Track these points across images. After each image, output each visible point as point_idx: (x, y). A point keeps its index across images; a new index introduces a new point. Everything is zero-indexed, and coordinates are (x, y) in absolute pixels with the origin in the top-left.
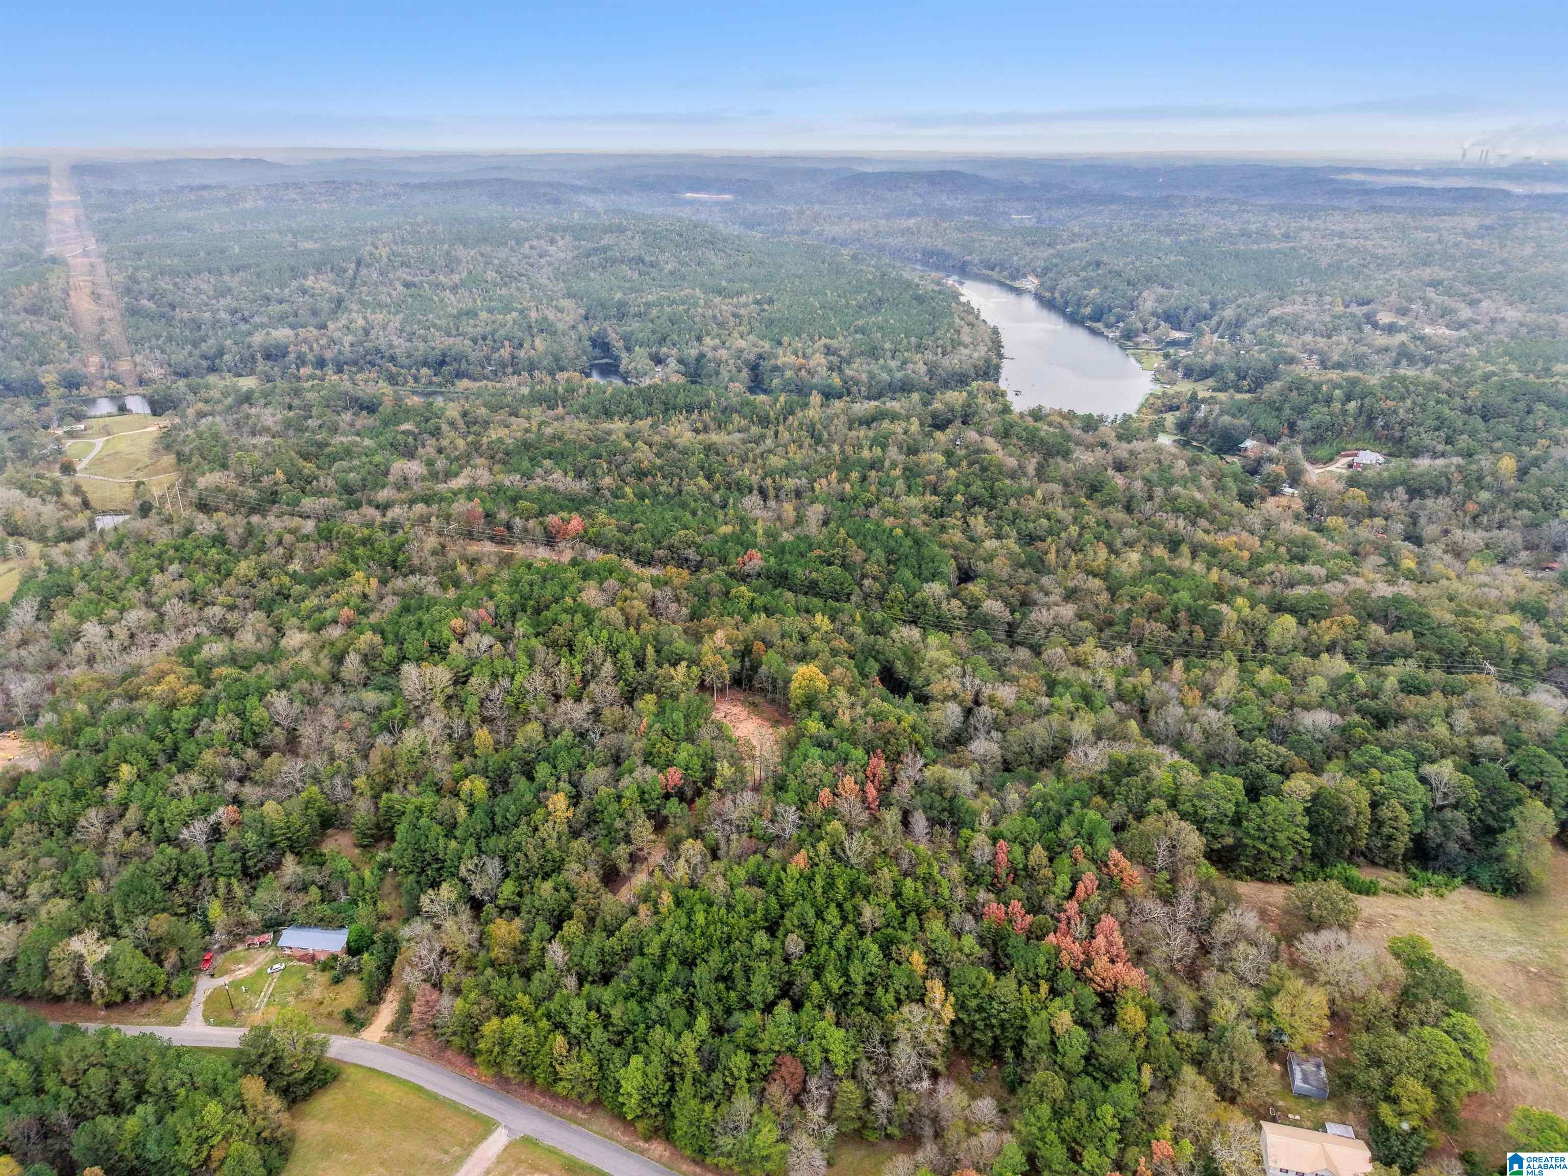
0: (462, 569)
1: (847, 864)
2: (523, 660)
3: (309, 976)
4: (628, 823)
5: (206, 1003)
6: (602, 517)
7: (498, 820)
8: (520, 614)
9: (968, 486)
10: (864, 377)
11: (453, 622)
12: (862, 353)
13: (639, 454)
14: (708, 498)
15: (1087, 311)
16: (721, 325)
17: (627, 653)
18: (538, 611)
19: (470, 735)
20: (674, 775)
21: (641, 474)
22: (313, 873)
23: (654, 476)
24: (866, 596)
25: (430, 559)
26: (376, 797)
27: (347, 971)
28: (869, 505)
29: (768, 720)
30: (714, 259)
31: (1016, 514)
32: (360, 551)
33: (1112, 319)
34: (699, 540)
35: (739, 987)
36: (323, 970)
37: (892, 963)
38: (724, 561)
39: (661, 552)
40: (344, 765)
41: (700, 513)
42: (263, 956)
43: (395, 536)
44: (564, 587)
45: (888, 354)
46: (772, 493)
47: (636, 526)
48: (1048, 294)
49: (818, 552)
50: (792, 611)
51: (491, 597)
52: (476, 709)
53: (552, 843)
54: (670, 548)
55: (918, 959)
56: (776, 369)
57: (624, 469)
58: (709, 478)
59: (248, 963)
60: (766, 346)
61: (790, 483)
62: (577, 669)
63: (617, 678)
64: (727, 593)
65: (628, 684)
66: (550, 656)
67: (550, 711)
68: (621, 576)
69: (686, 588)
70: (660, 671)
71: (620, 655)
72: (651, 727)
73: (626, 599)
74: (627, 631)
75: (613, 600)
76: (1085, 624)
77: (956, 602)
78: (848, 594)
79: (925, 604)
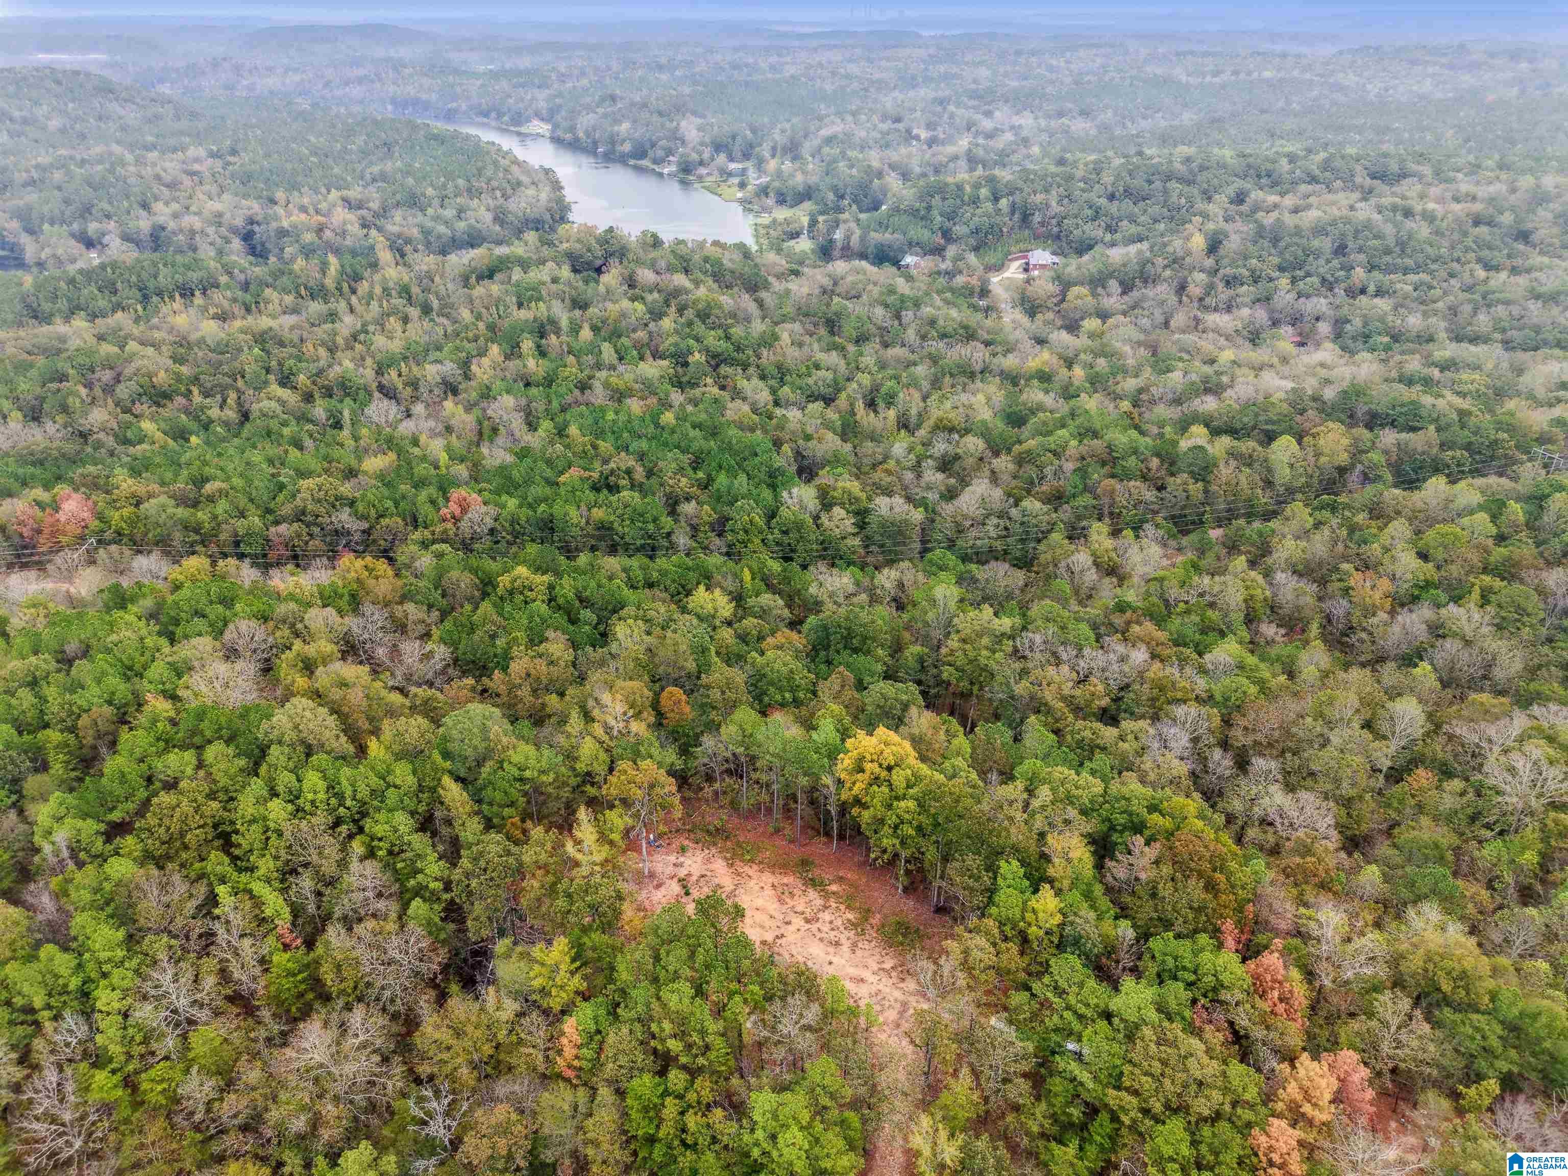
6: (125, 483)
8: (35, 782)
9: (697, 339)
10: (415, 232)
12: (398, 204)
14: (303, 418)
15: (627, 147)
16: (170, 186)
18: (85, 763)
21: (161, 396)
23: (188, 394)
24: (694, 529)
28: (583, 387)
29: (779, 866)
30: (122, 112)
31: (782, 370)
33: (660, 153)
34: (343, 491)
38: (414, 520)
39: (284, 530)
41: (308, 443)
45: (436, 202)
46: (405, 393)
47: (209, 488)
48: (568, 136)
49: (574, 472)
50: (633, 594)
54: (299, 516)
56: (282, 233)
57: (123, 392)
60: (255, 207)
61: (431, 372)
62: (273, 901)
64: (487, 585)
65: (432, 898)
66: (180, 887)
67: (253, 1075)
68: (258, 606)
69: (404, 598)
70: (529, 855)
71: (377, 826)
72: (596, 1036)
73: (308, 667)
74: (362, 750)
75: (267, 668)
76: (1034, 505)
77: (836, 511)
78: (668, 536)
79: (799, 525)
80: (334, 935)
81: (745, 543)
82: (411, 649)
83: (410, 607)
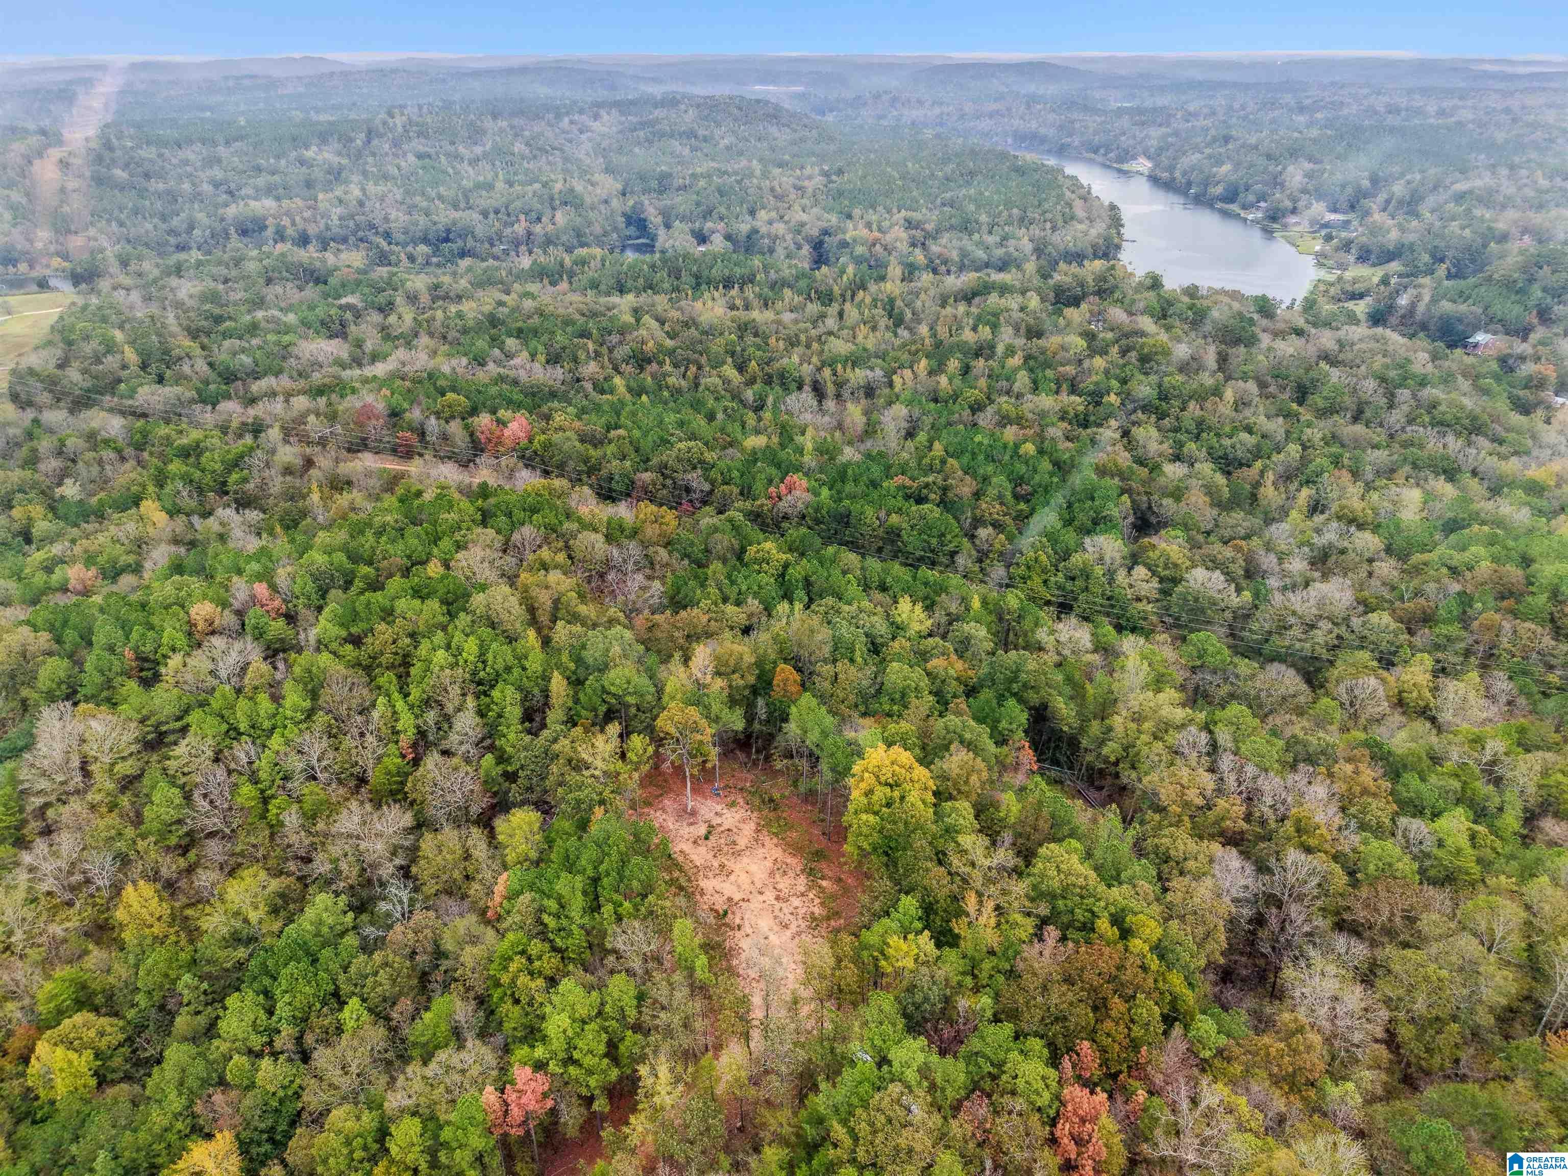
0: (316, 498)
6: (564, 418)
8: (334, 595)
9: (1124, 382)
10: (955, 255)
11: (195, 610)
12: (952, 228)
13: (643, 332)
14: (736, 396)
15: (1219, 190)
16: (779, 198)
21: (641, 360)
23: (661, 363)
24: (983, 555)
25: (277, 481)
28: (977, 408)
30: (777, 134)
31: (1201, 426)
32: (176, 467)
33: (1251, 198)
34: (710, 456)
38: (746, 493)
39: (647, 476)
41: (720, 416)
45: (985, 228)
46: (830, 389)
47: (613, 434)
48: (1165, 175)
49: (900, 480)
54: (662, 469)
56: (844, 244)
57: (621, 352)
58: (741, 368)
60: (834, 219)
61: (858, 376)
62: (407, 721)
64: (742, 552)
66: (358, 691)
69: (668, 544)
71: (495, 693)
72: (515, 896)
73: (545, 568)
75: (520, 565)
76: (1382, 619)
77: (1141, 571)
78: (953, 554)
79: (1086, 574)
80: (434, 760)
81: (1024, 579)
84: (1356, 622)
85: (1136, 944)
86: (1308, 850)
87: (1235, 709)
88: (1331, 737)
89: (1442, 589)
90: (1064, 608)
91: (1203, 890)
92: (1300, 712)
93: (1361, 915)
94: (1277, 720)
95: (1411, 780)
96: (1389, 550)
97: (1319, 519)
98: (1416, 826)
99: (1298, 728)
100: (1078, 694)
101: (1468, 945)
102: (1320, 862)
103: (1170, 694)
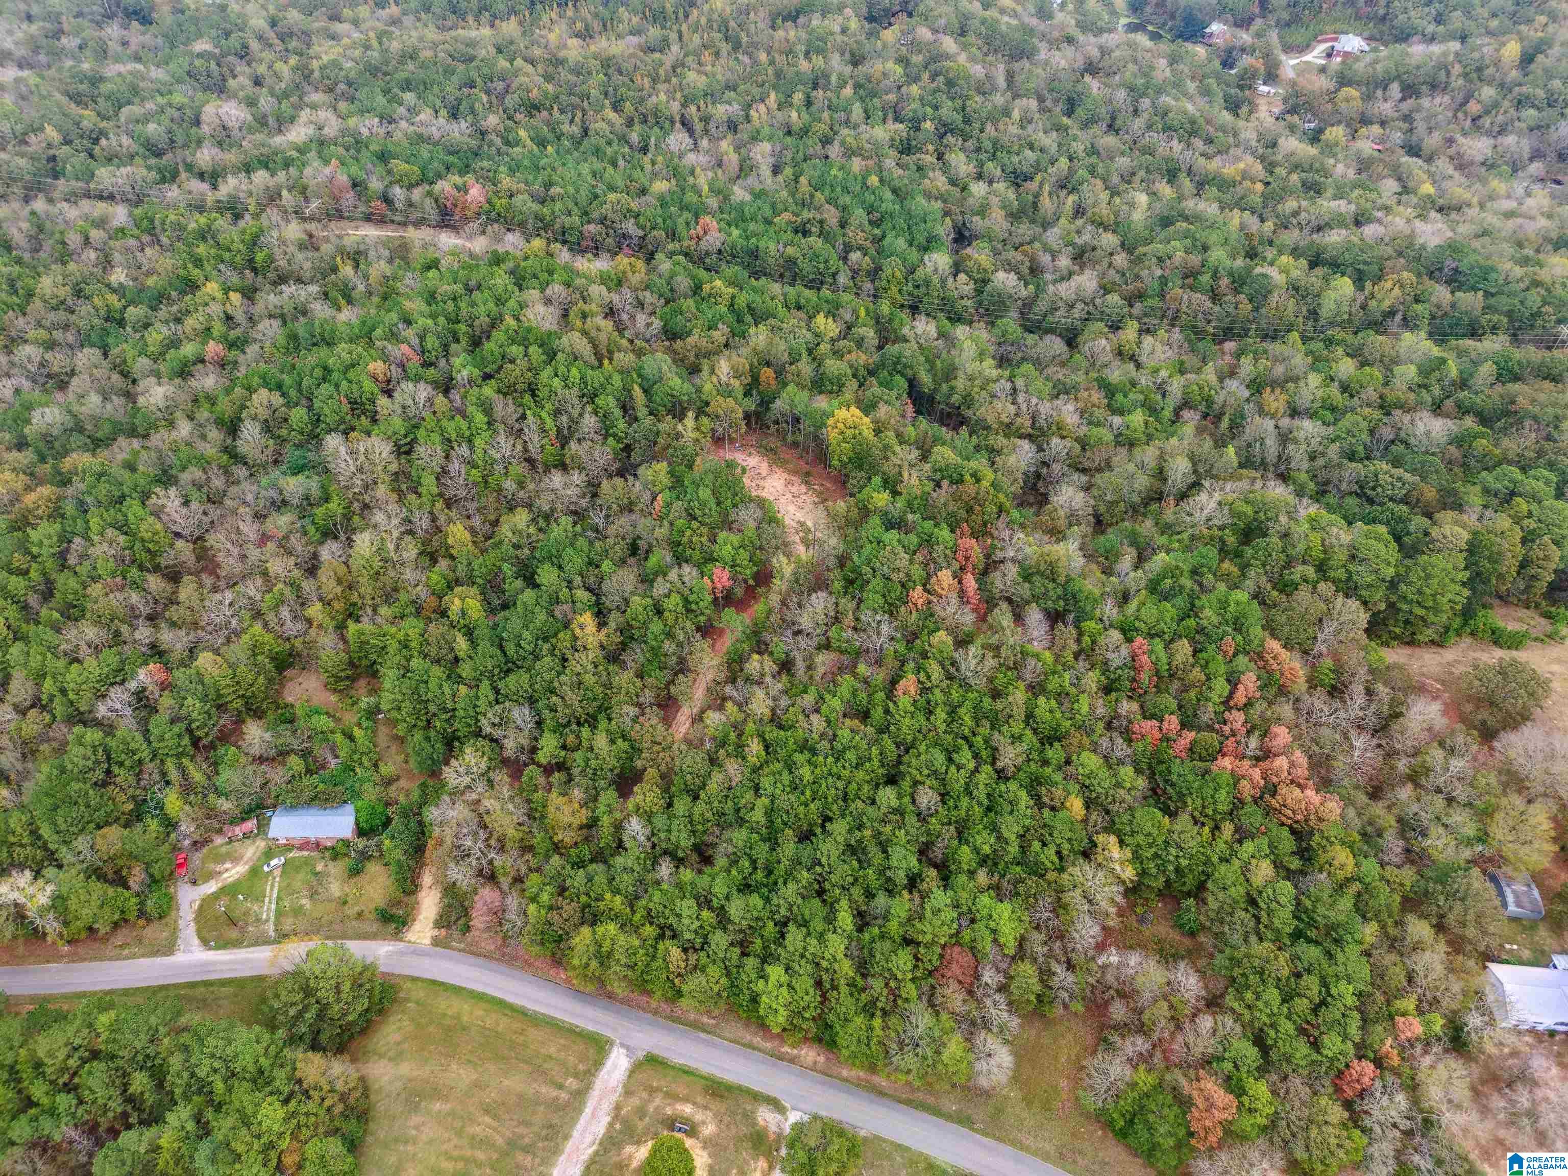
0: (347, 270)
1: (966, 686)
2: (480, 419)
3: (319, 868)
4: (680, 645)
5: (197, 920)
6: (506, 182)
7: (511, 649)
8: (454, 347)
9: (936, 108)
11: (371, 367)
13: (522, 78)
14: (623, 139)
17: (611, 399)
18: (476, 343)
19: (439, 530)
20: (722, 577)
21: (533, 108)
22: (287, 738)
23: (551, 109)
24: (855, 273)
25: (300, 256)
26: (341, 627)
27: (365, 856)
28: (826, 141)
29: (794, 472)
31: (997, 145)
32: (202, 250)
34: (634, 205)
35: (876, 862)
36: (334, 859)
37: (1046, 812)
38: (672, 235)
39: (592, 228)
40: (287, 591)
41: (621, 162)
42: (252, 851)
43: (242, 224)
44: (500, 302)
46: (698, 127)
47: (553, 191)
49: (786, 216)
50: (782, 311)
51: (408, 322)
52: (435, 490)
53: (589, 679)
54: (603, 220)
55: (1076, 805)
57: (511, 101)
58: (617, 108)
59: (236, 860)
61: (721, 111)
62: (549, 423)
63: (606, 432)
64: (697, 289)
65: (619, 440)
66: (511, 408)
67: (531, 486)
68: (565, 277)
69: (647, 287)
70: (661, 426)
71: (600, 401)
72: (669, 505)
73: (584, 316)
74: (601, 365)
75: (565, 315)
76: (1114, 299)
77: (962, 277)
78: (834, 275)
79: (927, 283)
80: (573, 445)
81: (885, 290)
82: (641, 319)
83: (647, 294)
84: (1098, 301)
85: (985, 483)
86: (1063, 437)
87: (1027, 367)
88: (1080, 377)
89: (1152, 275)
90: (914, 309)
91: (1012, 460)
92: (1063, 364)
93: (1087, 464)
94: (1050, 371)
95: (1119, 397)
96: (1123, 244)
97: (1080, 222)
98: (1117, 420)
99: (1060, 374)
100: (932, 369)
101: (1131, 467)
102: (1068, 443)
103: (989, 362)
